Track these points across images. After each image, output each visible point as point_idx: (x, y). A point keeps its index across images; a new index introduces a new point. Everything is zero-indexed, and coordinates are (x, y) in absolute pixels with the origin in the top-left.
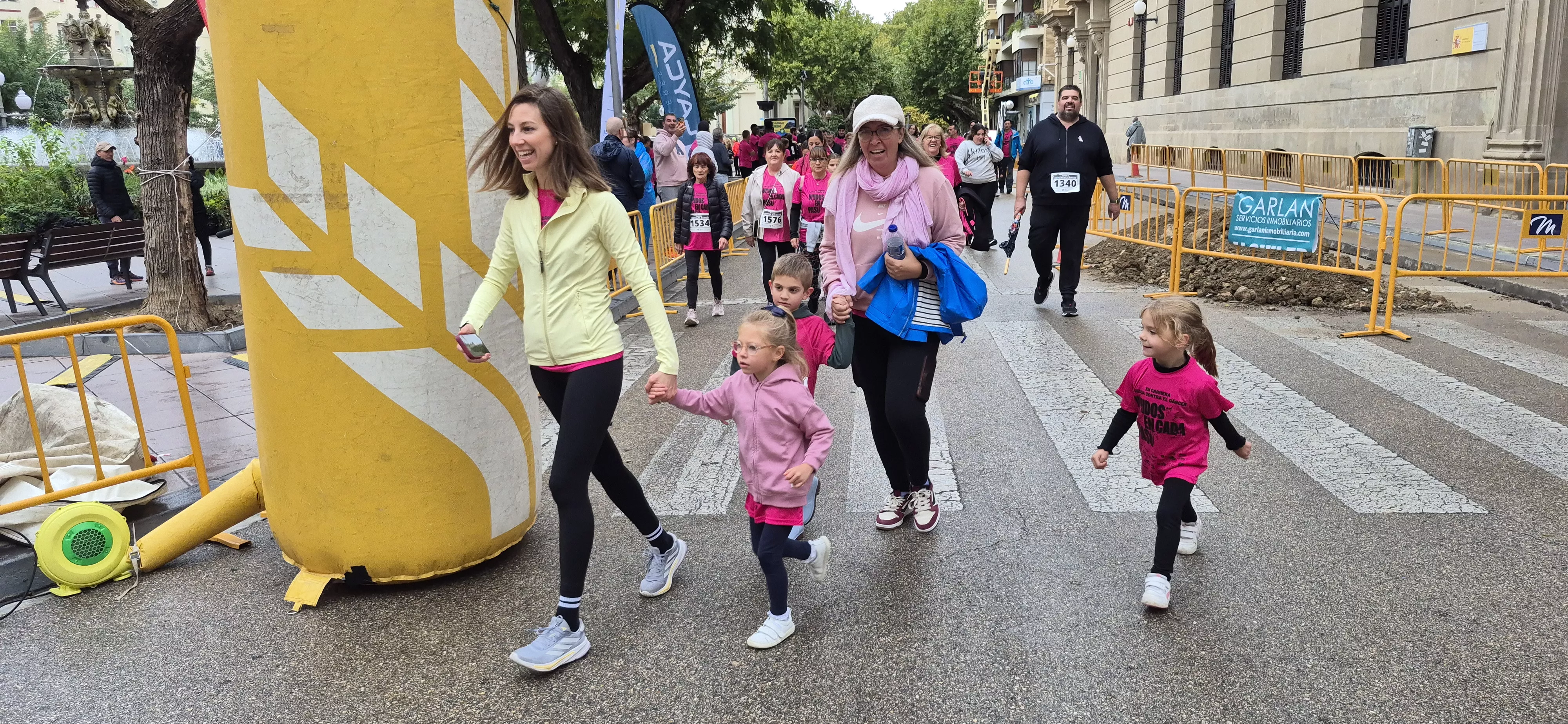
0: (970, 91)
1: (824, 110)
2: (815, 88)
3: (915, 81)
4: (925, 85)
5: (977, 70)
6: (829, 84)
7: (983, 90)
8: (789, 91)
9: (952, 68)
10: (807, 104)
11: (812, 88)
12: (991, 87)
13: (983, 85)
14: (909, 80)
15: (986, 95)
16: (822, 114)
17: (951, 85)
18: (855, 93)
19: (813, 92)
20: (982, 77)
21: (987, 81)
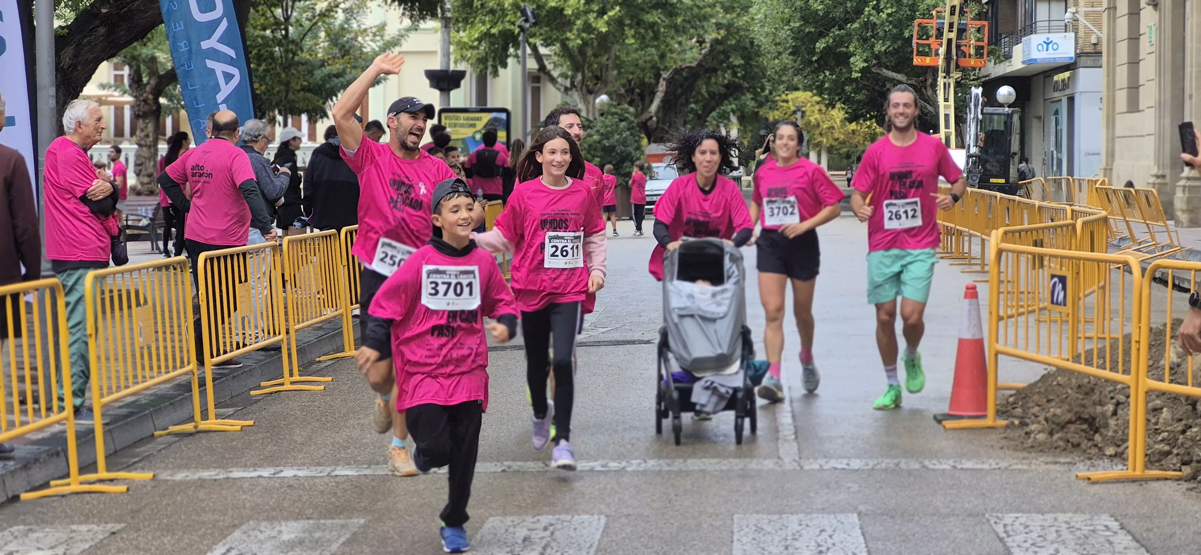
0: (917, 61)
1: (590, 92)
2: (571, 44)
3: (797, 34)
4: (820, 45)
5: (931, 17)
6: (603, 38)
7: (941, 62)
8: (511, 50)
9: (879, 11)
10: (553, 80)
11: (564, 45)
12: (961, 54)
13: (942, 51)
14: (784, 33)
15: (948, 72)
16: (586, 102)
17: (879, 47)
18: (662, 56)
19: (566, 51)
20: (940, 34)
21: (950, 41)
